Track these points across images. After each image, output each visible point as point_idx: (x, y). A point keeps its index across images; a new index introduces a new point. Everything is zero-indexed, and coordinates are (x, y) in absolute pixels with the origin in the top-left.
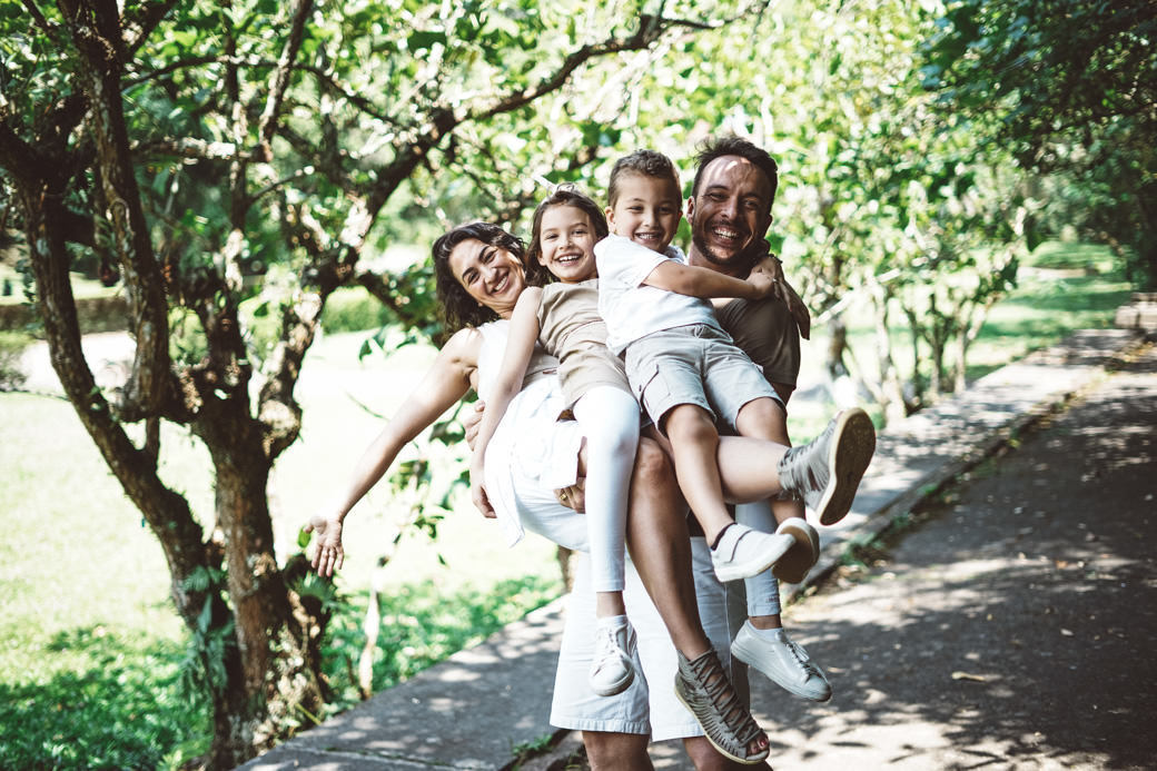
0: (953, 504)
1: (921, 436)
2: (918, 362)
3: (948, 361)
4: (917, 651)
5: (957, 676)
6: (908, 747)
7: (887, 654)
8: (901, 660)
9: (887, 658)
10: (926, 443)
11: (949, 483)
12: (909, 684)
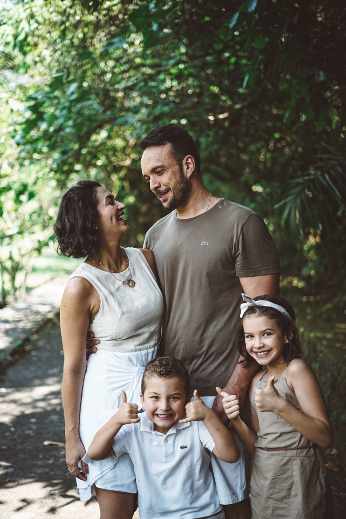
0: (30, 351)
1: (10, 318)
2: (3, 283)
3: (17, 283)
4: (23, 431)
5: (46, 443)
6: (24, 500)
7: (7, 434)
8: (16, 437)
9: (8, 436)
10: (13, 322)
11: (27, 341)
12: (22, 450)
